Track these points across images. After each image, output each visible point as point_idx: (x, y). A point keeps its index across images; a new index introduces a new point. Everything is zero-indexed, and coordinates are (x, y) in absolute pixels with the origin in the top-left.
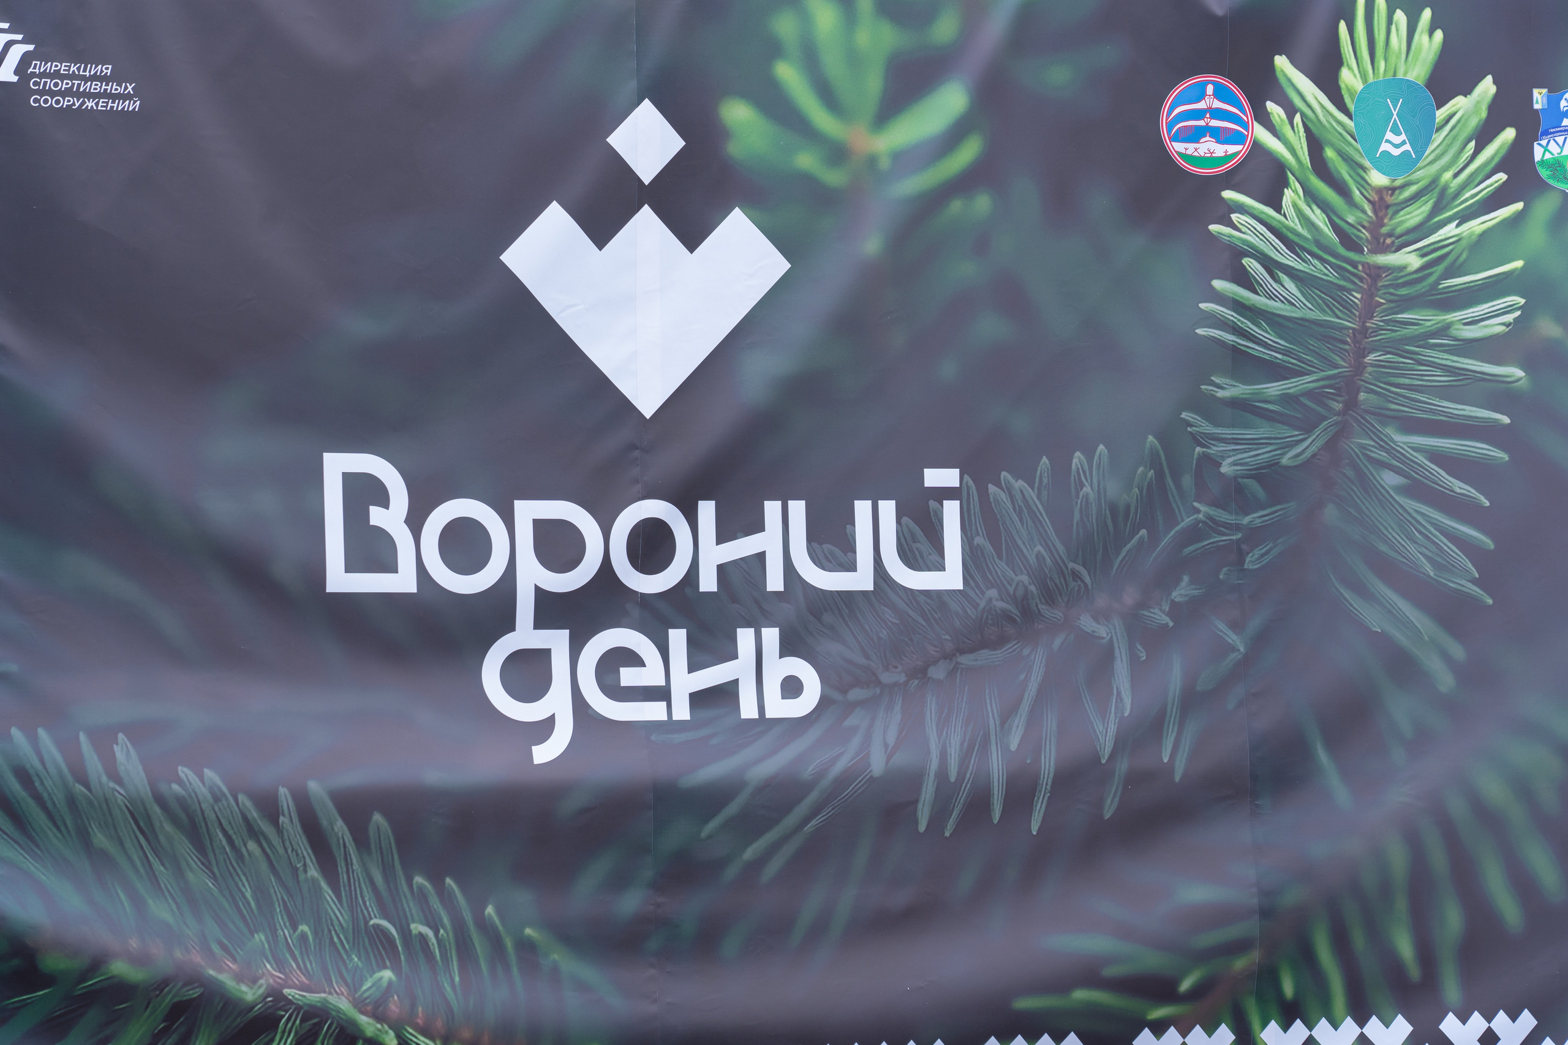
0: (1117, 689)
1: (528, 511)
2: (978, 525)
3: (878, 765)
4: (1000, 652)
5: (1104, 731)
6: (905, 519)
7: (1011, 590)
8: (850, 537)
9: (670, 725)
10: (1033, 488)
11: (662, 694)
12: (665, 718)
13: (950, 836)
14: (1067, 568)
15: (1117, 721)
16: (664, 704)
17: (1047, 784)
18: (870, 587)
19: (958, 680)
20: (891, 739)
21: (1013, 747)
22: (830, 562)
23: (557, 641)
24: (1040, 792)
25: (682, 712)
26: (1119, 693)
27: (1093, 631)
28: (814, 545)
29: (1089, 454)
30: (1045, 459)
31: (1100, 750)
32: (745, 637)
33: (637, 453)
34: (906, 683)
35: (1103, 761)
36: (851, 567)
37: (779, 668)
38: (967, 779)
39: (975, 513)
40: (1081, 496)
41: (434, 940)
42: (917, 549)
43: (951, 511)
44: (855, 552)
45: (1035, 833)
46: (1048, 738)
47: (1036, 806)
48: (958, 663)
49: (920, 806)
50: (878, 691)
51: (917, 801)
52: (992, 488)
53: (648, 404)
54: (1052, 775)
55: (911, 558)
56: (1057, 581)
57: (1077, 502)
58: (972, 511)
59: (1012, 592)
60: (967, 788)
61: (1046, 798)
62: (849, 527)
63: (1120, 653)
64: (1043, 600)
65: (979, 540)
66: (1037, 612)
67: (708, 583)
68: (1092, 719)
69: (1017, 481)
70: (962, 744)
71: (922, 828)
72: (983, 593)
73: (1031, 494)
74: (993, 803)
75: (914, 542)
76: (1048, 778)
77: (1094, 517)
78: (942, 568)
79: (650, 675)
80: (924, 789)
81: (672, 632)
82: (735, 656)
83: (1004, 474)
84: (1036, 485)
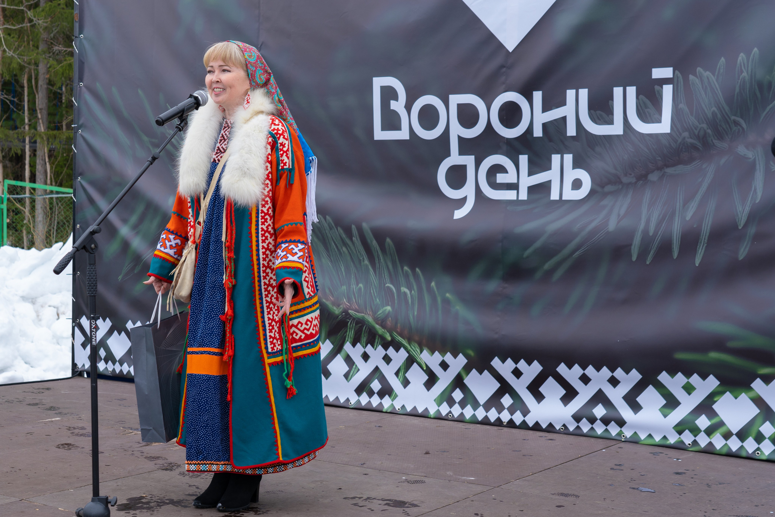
0: (755, 187)
1: (455, 99)
2: (682, 98)
3: (612, 226)
4: (689, 166)
5: (742, 211)
6: (641, 97)
7: (696, 132)
8: (611, 107)
9: (517, 202)
10: (714, 75)
11: (514, 187)
12: (515, 198)
13: (650, 264)
14: (730, 119)
15: (751, 205)
16: (516, 191)
17: (705, 239)
18: (621, 133)
19: (664, 181)
20: (622, 212)
21: (688, 218)
22: (600, 120)
23: (469, 161)
24: (701, 243)
25: (524, 195)
26: (755, 190)
27: (745, 155)
28: (592, 111)
29: (748, 54)
30: (723, 59)
31: (738, 221)
32: (556, 159)
33: (504, 70)
34: (636, 183)
35: (740, 228)
36: (611, 122)
37: (572, 174)
38: (659, 234)
39: (680, 91)
40: (741, 78)
41: (409, 295)
42: (648, 112)
43: (668, 91)
44: (613, 114)
45: (697, 265)
46: (709, 213)
47: (698, 251)
48: (665, 172)
49: (633, 247)
50: (620, 186)
51: (631, 245)
52: (691, 77)
53: (510, 45)
54: (708, 234)
55: (643, 116)
56: (724, 127)
57: (738, 82)
58: (679, 90)
59: (697, 134)
60: (659, 239)
61: (704, 247)
62: (610, 101)
63: (760, 167)
64: (716, 138)
65: (682, 106)
66: (712, 144)
67: (538, 132)
68: (737, 204)
69: (705, 72)
70: (659, 216)
71: (634, 258)
72: (681, 134)
73: (713, 79)
74: (673, 248)
75: (646, 108)
76: (705, 236)
77: (748, 90)
78: (659, 121)
79: (509, 177)
80: (635, 239)
81: (521, 157)
82: (550, 168)
83: (699, 69)
84: (716, 74)
